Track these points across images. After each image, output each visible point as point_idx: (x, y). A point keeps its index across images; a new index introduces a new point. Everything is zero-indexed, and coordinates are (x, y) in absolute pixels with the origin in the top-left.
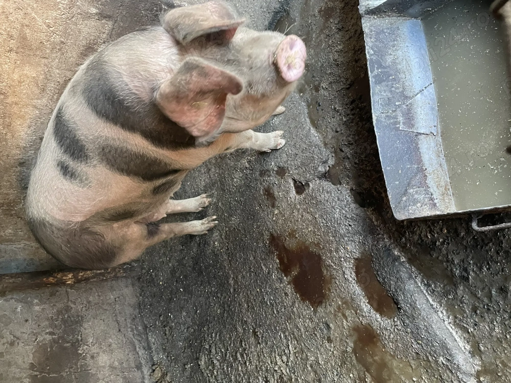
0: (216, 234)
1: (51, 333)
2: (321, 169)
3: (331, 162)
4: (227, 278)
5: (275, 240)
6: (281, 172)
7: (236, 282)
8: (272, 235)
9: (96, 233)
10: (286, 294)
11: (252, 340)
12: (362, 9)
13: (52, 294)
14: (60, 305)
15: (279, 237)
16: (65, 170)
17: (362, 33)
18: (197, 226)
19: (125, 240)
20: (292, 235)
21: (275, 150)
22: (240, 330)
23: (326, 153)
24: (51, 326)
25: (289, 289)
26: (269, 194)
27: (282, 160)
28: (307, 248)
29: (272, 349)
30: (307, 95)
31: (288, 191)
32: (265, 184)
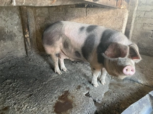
0: (56, 75)
1: (8, 31)
2: (97, 100)
3: (99, 102)
4: (45, 82)
5: (67, 92)
6: (88, 89)
7: (45, 84)
8: (68, 91)
9: (59, 38)
10: (52, 101)
11: (27, 95)
12: (150, 93)
13: (20, 32)
14: (17, 34)
15: (69, 93)
17: (143, 96)
20: (73, 97)
22: (29, 90)
23: (101, 99)
24: (10, 32)
26: (79, 87)
27: (91, 87)
28: (72, 103)
29: (29, 102)
30: (110, 90)
31: (84, 92)
32: (81, 85)
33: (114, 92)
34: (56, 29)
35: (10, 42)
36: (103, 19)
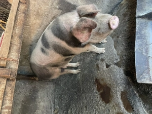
0: (79, 75)
1: (29, 93)
2: (115, 62)
3: (119, 60)
4: (81, 88)
5: (97, 80)
6: (102, 60)
7: (83, 90)
11: (85, 109)
12: (137, 16)
13: (32, 82)
14: (33, 86)
15: (98, 80)
16: (43, 51)
17: (135, 23)
18: (74, 71)
19: (55, 72)
20: (103, 80)
21: (101, 53)
22: (82, 105)
23: (117, 57)
24: (30, 91)
25: (99, 96)
26: (97, 66)
27: (103, 57)
28: (107, 85)
30: (115, 39)
31: (103, 67)
32: (97, 63)
33: (118, 37)
34: (37, 70)
35: (39, 93)
36: (38, 12)
